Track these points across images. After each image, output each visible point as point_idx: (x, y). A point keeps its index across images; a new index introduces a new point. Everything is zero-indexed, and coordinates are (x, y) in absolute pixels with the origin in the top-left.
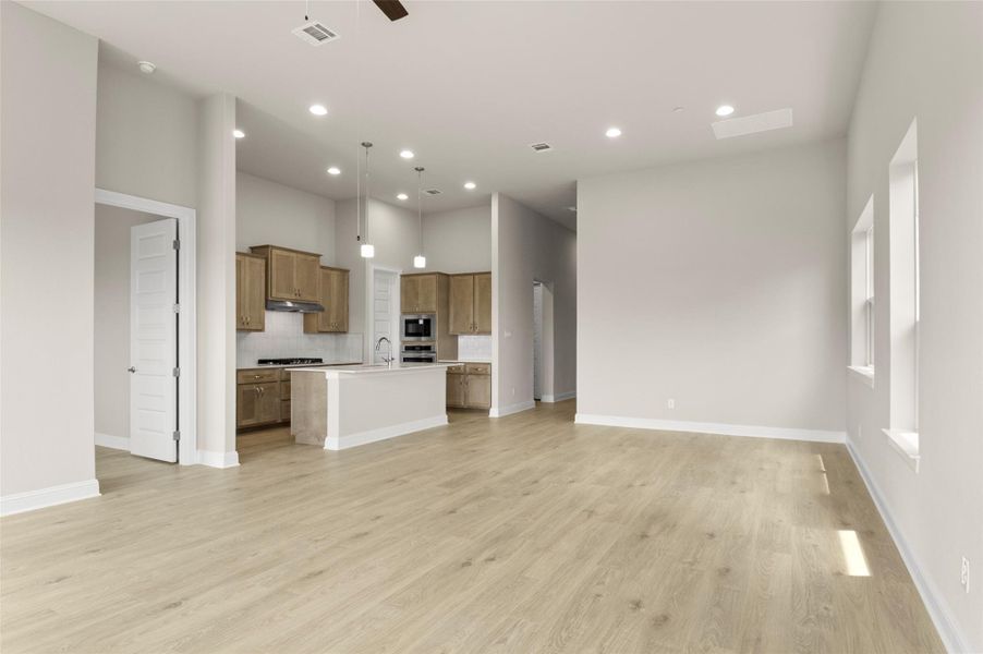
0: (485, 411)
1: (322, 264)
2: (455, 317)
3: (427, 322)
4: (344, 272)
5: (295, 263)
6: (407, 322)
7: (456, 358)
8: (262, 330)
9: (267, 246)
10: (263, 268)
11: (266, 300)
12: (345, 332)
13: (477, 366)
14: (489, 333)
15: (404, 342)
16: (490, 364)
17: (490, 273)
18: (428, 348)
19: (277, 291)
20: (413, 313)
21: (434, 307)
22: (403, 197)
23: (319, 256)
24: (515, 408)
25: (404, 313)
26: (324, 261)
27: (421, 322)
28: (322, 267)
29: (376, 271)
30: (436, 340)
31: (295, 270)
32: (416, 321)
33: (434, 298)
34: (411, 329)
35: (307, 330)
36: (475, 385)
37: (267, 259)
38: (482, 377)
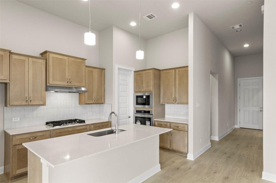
0: (185, 155)
1: (86, 64)
2: (164, 94)
3: (148, 97)
4: (102, 70)
5: (67, 63)
6: (137, 97)
7: (164, 119)
8: (44, 104)
9: (46, 52)
10: (44, 66)
11: (46, 86)
12: (103, 103)
13: (178, 125)
14: (187, 103)
15: (136, 108)
16: (187, 125)
17: (187, 67)
18: (149, 112)
19: (53, 80)
20: (140, 92)
21: (151, 88)
22: (133, 24)
23: (84, 60)
24: (202, 151)
25: (136, 92)
26: (87, 63)
27: (144, 97)
28: (87, 66)
29: (119, 69)
30: (153, 107)
31: (67, 68)
32: (142, 97)
33: (152, 83)
34: (140, 100)
35: (80, 103)
36: (177, 137)
37: (46, 59)
38: (182, 132)
